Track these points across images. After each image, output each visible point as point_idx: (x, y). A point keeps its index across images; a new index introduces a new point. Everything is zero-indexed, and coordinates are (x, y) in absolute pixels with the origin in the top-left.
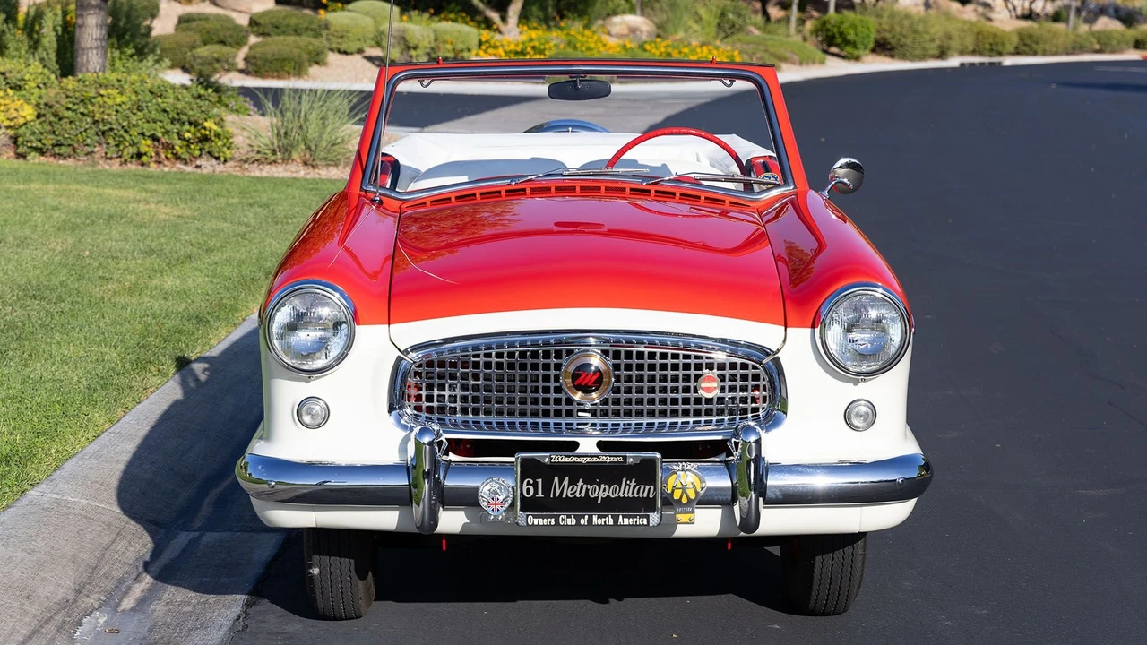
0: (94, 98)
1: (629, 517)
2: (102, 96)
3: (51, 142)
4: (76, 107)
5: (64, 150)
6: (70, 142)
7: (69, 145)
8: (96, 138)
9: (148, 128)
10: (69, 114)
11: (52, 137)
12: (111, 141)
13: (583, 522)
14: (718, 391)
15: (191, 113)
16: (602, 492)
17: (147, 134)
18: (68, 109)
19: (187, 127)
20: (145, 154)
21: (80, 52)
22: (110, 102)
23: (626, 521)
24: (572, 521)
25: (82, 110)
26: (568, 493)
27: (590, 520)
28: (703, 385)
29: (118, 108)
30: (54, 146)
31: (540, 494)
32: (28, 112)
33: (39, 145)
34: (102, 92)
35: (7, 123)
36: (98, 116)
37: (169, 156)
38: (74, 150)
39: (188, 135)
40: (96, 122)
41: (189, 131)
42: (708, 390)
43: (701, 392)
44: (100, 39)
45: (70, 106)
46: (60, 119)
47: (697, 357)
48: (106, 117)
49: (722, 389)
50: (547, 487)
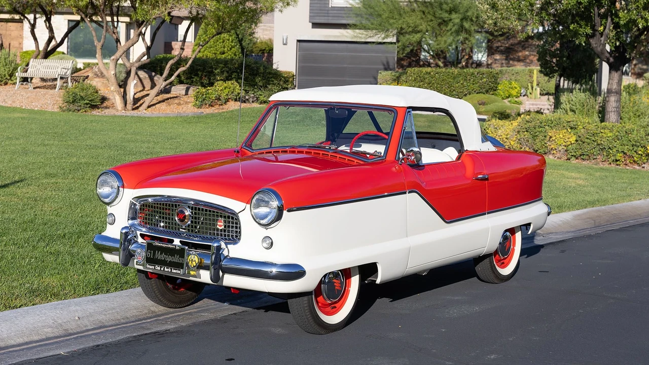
0: (599, 133)
1: (175, 270)
2: (602, 133)
3: (580, 153)
4: (590, 138)
5: (584, 157)
6: (587, 154)
7: (587, 155)
8: (599, 152)
9: (620, 148)
10: (588, 141)
11: (581, 151)
12: (605, 154)
13: (162, 269)
14: (223, 227)
15: (642, 142)
16: (169, 259)
17: (620, 151)
18: (587, 138)
19: (640, 148)
20: (619, 160)
21: (607, 113)
22: (605, 135)
23: (174, 271)
24: (159, 268)
25: (593, 139)
26: (159, 258)
27: (164, 269)
28: (218, 224)
29: (608, 138)
30: (581, 155)
31: (152, 257)
32: (573, 140)
33: (575, 154)
34: (602, 131)
35: (564, 144)
36: (599, 142)
37: (632, 161)
38: (589, 157)
39: (640, 152)
40: (598, 145)
41: (641, 151)
42: (220, 226)
43: (218, 226)
44: (616, 107)
45: (588, 137)
46: (584, 143)
47: (217, 212)
48: (602, 142)
49: (225, 227)
50: (154, 254)
